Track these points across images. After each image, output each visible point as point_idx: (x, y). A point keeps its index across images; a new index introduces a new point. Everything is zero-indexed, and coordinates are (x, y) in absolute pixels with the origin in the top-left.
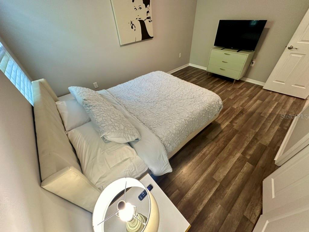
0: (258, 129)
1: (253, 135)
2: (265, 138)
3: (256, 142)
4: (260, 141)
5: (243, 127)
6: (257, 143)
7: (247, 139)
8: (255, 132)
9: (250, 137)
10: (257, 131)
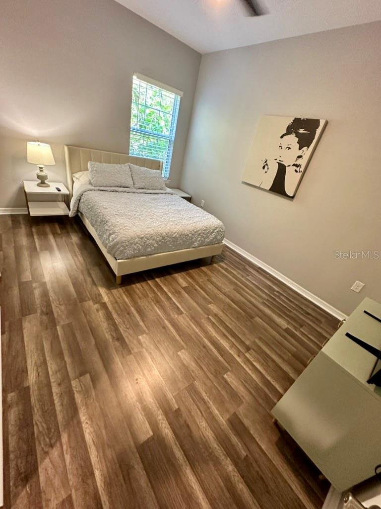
0: (59, 333)
1: (55, 315)
2: (35, 329)
3: (42, 308)
4: (39, 315)
5: (83, 314)
6: (40, 308)
7: (58, 303)
8: (59, 322)
9: (58, 309)
10: (58, 327)
